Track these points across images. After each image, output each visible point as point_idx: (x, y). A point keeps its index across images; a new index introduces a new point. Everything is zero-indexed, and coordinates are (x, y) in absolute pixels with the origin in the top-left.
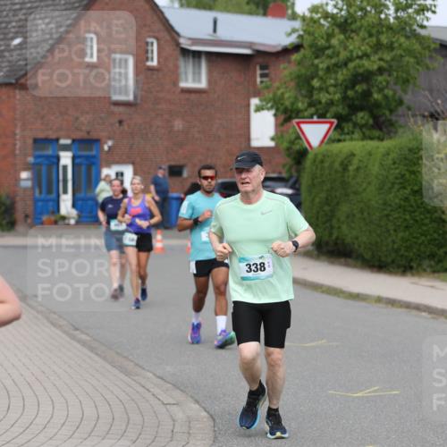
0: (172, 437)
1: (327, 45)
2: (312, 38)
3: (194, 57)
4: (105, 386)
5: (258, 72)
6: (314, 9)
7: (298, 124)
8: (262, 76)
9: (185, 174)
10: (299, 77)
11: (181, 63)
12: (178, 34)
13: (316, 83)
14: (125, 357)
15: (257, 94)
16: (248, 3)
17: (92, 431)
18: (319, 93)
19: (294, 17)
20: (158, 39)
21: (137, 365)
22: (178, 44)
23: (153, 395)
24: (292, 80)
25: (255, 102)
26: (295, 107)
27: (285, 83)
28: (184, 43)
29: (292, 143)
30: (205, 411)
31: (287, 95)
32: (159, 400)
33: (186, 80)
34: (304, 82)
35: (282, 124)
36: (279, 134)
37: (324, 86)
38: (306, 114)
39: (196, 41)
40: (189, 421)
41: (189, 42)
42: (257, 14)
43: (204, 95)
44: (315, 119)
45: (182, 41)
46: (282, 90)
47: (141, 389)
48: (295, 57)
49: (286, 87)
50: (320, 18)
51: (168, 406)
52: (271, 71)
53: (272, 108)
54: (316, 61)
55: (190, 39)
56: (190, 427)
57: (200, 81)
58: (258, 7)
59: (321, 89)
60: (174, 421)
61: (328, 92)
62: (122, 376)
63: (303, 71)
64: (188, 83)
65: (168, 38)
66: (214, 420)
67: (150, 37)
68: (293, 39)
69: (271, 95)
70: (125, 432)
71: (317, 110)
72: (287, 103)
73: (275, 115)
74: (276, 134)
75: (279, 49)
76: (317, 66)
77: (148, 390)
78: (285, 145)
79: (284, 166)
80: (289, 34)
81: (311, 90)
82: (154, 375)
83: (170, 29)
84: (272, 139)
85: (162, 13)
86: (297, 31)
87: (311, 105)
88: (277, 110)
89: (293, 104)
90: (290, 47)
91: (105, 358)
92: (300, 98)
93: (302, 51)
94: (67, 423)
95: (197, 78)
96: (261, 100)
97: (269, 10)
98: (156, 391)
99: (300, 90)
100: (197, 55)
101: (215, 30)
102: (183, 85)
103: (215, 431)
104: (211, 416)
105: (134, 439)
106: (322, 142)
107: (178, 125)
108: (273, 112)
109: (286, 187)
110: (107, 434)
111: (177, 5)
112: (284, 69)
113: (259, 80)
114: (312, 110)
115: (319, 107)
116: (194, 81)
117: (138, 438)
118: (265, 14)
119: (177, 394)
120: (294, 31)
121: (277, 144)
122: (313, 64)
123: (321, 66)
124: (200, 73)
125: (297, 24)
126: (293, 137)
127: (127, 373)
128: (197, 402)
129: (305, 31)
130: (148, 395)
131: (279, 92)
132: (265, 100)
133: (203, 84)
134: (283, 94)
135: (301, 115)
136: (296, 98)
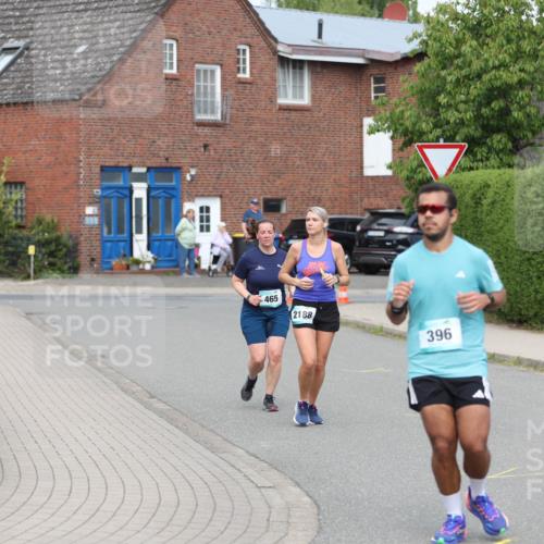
0: (268, 527)
1: (456, 53)
2: (439, 44)
3: (294, 67)
4: (187, 465)
5: (373, 86)
6: (441, 9)
7: (421, 148)
8: (377, 90)
9: (284, 210)
10: (422, 91)
11: (279, 74)
12: (276, 40)
13: (443, 99)
14: (212, 430)
15: (371, 112)
16: (360, 3)
17: (171, 520)
18: (447, 111)
19: (416, 19)
20: (250, 46)
21: (226, 440)
22: (275, 52)
23: (245, 476)
24: (413, 95)
25: (368, 121)
26: (417, 128)
27: (405, 99)
28: (283, 50)
29: (414, 171)
30: (308, 495)
31: (407, 114)
32: (252, 482)
33: (286, 96)
34: (429, 98)
35: (401, 149)
36: (398, 160)
37: (452, 102)
38: (431, 136)
39: (296, 48)
40: (289, 507)
41: (289, 50)
42: (371, 16)
43: (307, 114)
44: (441, 142)
45: (280, 48)
46: (401, 108)
47: (230, 470)
48: (418, 67)
49: (407, 104)
50: (447, 21)
51: (263, 490)
52: (388, 84)
53: (389, 128)
54: (443, 73)
55: (289, 45)
56: (289, 516)
57: (302, 97)
58: (372, 7)
59: (449, 106)
60: (270, 507)
61: (457, 110)
62: (208, 453)
63: (427, 85)
64: (287, 99)
65: (263, 44)
66: (319, 507)
67: (241, 43)
68: (415, 46)
69: (388, 114)
70: (211, 520)
71: (444, 131)
72: (408, 123)
73: (392, 138)
74: (394, 160)
75: (398, 57)
76: (444, 79)
77: (239, 470)
78: (405, 173)
79: (404, 200)
80: (410, 40)
81: (437, 108)
82: (247, 452)
83: (266, 33)
84: (390, 167)
85: (257, 14)
86: (420, 35)
87: (436, 126)
88: (395, 131)
89: (414, 125)
90: (412, 56)
91: (186, 432)
92: (424, 118)
93: (426, 61)
94: (141, 510)
95: (298, 93)
96: (376, 121)
97: (386, 10)
98: (249, 471)
99: (424, 107)
100: (298, 64)
101: (320, 36)
102: (281, 101)
103: (319, 520)
104: (315, 502)
105: (222, 529)
106: (450, 170)
107: (276, 149)
108: (391, 134)
109: (405, 225)
110: (190, 522)
111: (274, 5)
112: (404, 82)
113: (373, 95)
114: (438, 132)
115: (446, 127)
116: (295, 97)
117: (226, 528)
118: (380, 16)
119: (274, 474)
120: (416, 36)
121: (394, 173)
122: (438, 76)
123: (449, 78)
124: (302, 87)
125: (420, 28)
126: (415, 163)
127: (213, 450)
128: (298, 484)
129: (429, 36)
130: (239, 476)
131: (398, 111)
132: (380, 119)
133: (306, 101)
134: (402, 112)
135: (425, 138)
136: (419, 117)
